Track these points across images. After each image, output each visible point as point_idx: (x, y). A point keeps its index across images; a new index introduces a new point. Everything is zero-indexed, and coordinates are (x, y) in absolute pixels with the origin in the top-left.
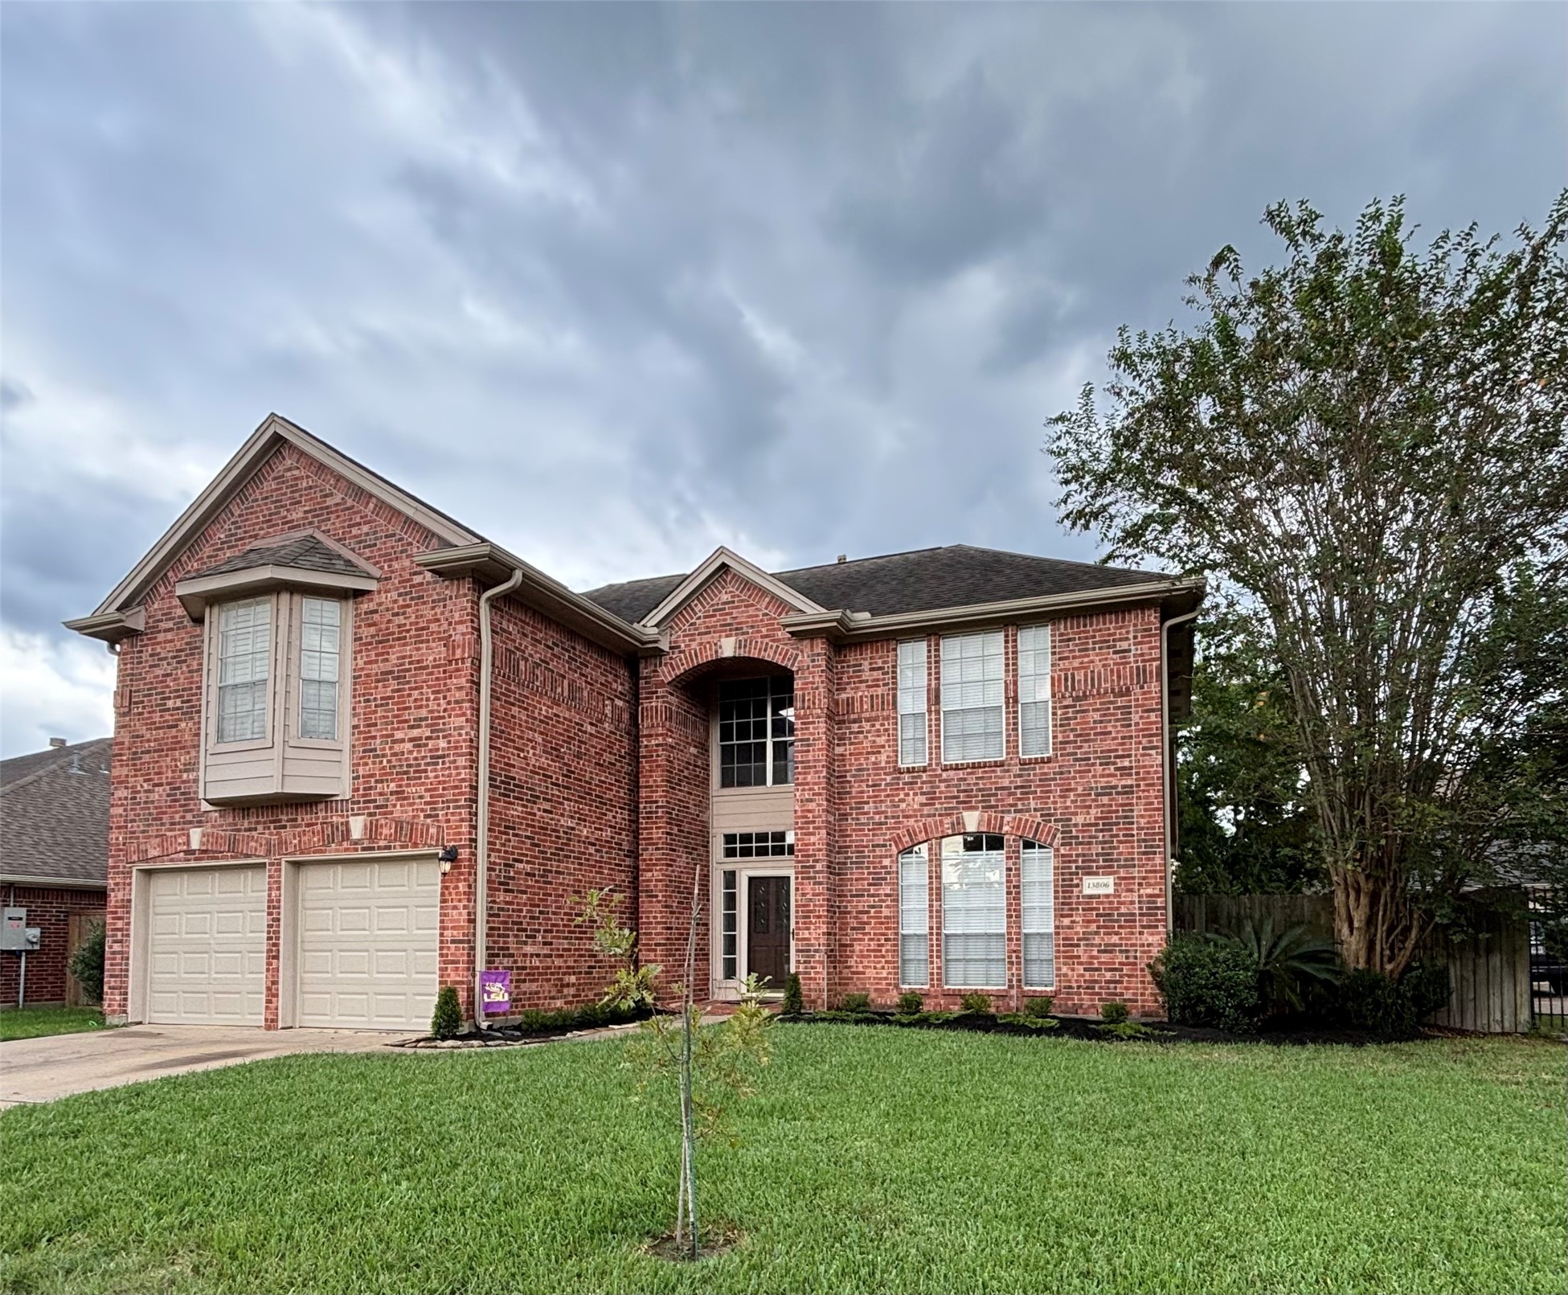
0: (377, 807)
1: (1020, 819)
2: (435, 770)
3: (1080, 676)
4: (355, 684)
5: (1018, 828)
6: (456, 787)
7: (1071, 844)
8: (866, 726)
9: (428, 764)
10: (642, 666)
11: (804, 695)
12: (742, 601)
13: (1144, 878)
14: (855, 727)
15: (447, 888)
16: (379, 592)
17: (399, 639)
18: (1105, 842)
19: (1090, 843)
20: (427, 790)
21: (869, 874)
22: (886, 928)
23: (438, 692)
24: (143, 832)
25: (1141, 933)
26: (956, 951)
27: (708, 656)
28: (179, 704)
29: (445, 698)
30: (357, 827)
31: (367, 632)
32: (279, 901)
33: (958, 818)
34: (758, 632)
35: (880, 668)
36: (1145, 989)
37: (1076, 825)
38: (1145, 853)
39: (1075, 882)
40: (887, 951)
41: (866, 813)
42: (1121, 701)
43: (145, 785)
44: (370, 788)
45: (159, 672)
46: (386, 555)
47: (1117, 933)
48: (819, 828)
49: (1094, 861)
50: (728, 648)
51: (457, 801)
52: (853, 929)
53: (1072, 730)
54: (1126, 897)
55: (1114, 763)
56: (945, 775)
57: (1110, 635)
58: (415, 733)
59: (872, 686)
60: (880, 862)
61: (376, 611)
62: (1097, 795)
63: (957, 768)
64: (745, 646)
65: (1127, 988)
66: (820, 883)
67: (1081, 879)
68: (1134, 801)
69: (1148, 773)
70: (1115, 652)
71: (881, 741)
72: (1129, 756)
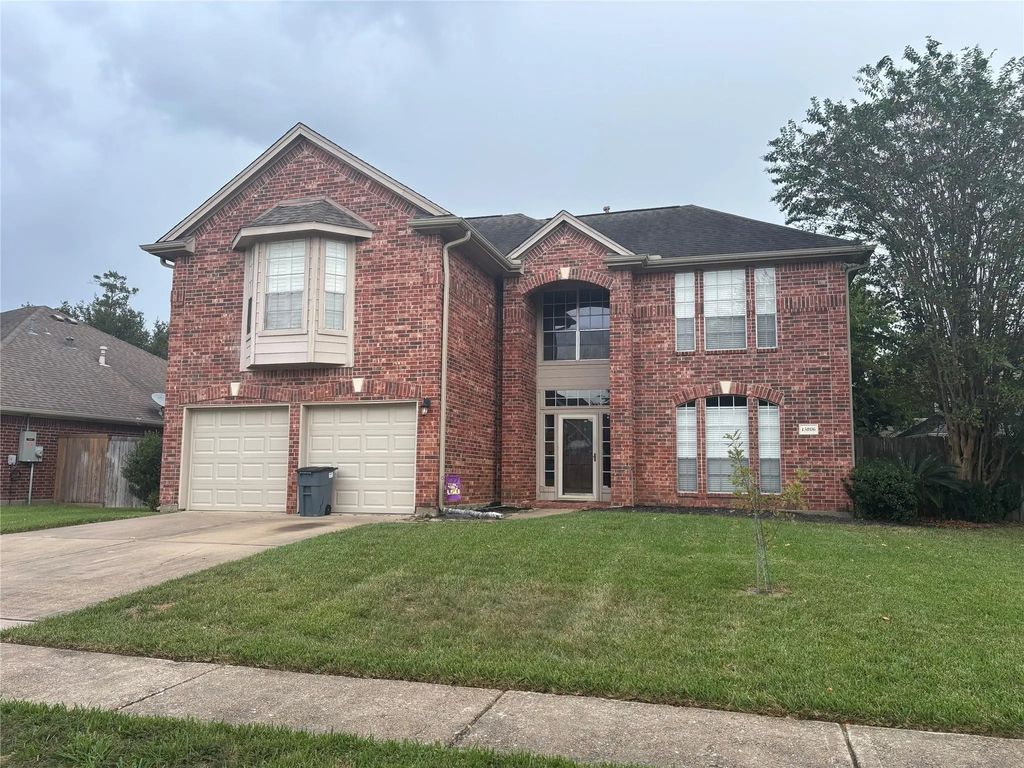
0: (373, 373)
1: (758, 387)
2: (415, 351)
3: (795, 299)
4: (356, 295)
5: (756, 392)
6: (430, 362)
7: (790, 403)
8: (654, 325)
9: (409, 347)
10: (505, 282)
11: (616, 306)
12: (575, 244)
13: (838, 425)
14: (647, 326)
15: (423, 424)
16: (374, 239)
17: (388, 269)
18: (812, 403)
19: (802, 403)
20: (408, 364)
21: (656, 419)
22: (668, 454)
23: (416, 303)
24: (193, 384)
25: (836, 459)
26: (714, 469)
27: (551, 278)
28: (221, 301)
29: (421, 307)
30: (358, 385)
31: (365, 264)
32: (298, 430)
33: (717, 385)
34: (585, 264)
35: (663, 290)
36: (839, 494)
37: (794, 391)
38: (838, 410)
39: (794, 427)
40: (669, 468)
41: (654, 380)
42: (821, 316)
43: (195, 354)
44: (368, 361)
45: (205, 280)
46: (378, 216)
47: (821, 459)
48: (626, 389)
49: (806, 414)
50: (565, 273)
51: (430, 371)
52: (646, 454)
54: (826, 436)
55: (817, 354)
56: (707, 357)
57: (813, 275)
58: (401, 327)
59: (658, 300)
60: (664, 412)
61: (372, 251)
62: (807, 373)
63: (716, 353)
64: (577, 273)
65: (827, 494)
66: (628, 425)
67: (798, 425)
68: (831, 377)
69: (839, 360)
70: (817, 287)
71: (664, 335)
72: (827, 350)
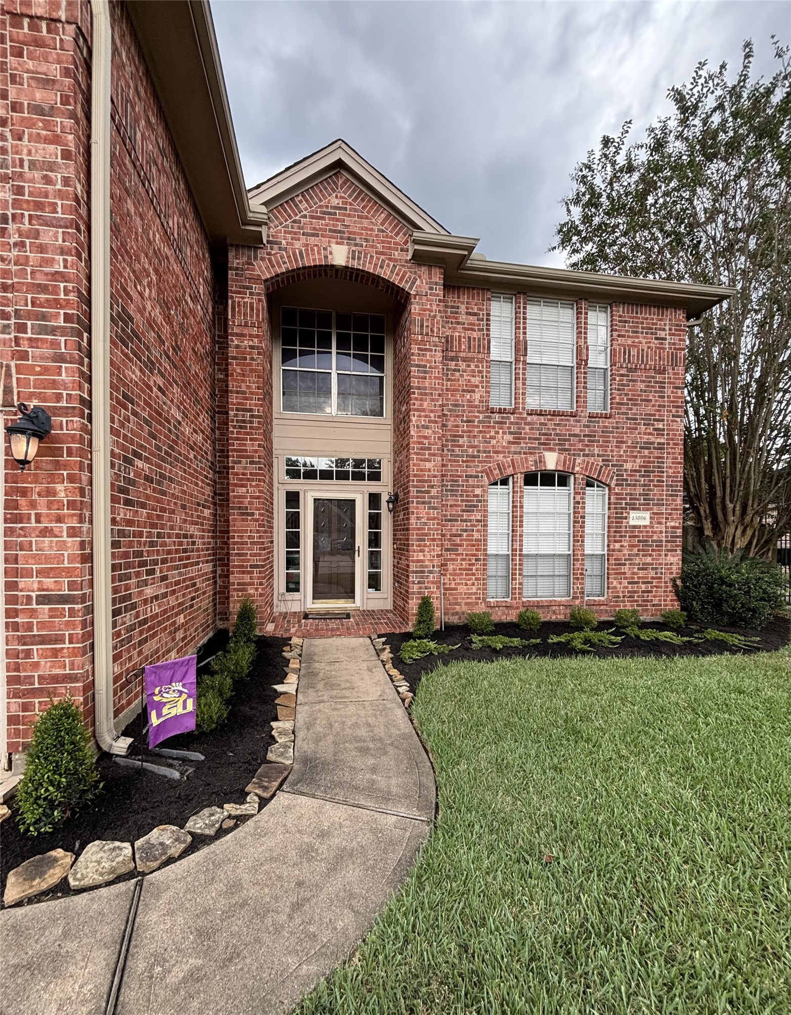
1: (588, 462)
5: (586, 469)
7: (622, 485)
11: (422, 320)
12: (356, 210)
13: (670, 514)
18: (645, 485)
19: (635, 485)
21: (462, 501)
22: (477, 550)
25: (666, 555)
27: (314, 259)
33: (540, 457)
34: (372, 247)
35: (475, 314)
36: (667, 596)
37: (626, 470)
38: (671, 495)
39: (625, 515)
40: (477, 570)
41: (460, 446)
47: (651, 555)
49: (638, 500)
50: (340, 256)
53: (626, 395)
54: (657, 527)
55: (653, 425)
57: (653, 324)
59: (469, 329)
60: (473, 491)
62: (641, 448)
63: (540, 414)
64: (359, 258)
65: (655, 596)
67: (629, 513)
68: (665, 455)
69: (675, 435)
70: (656, 339)
72: (663, 420)
